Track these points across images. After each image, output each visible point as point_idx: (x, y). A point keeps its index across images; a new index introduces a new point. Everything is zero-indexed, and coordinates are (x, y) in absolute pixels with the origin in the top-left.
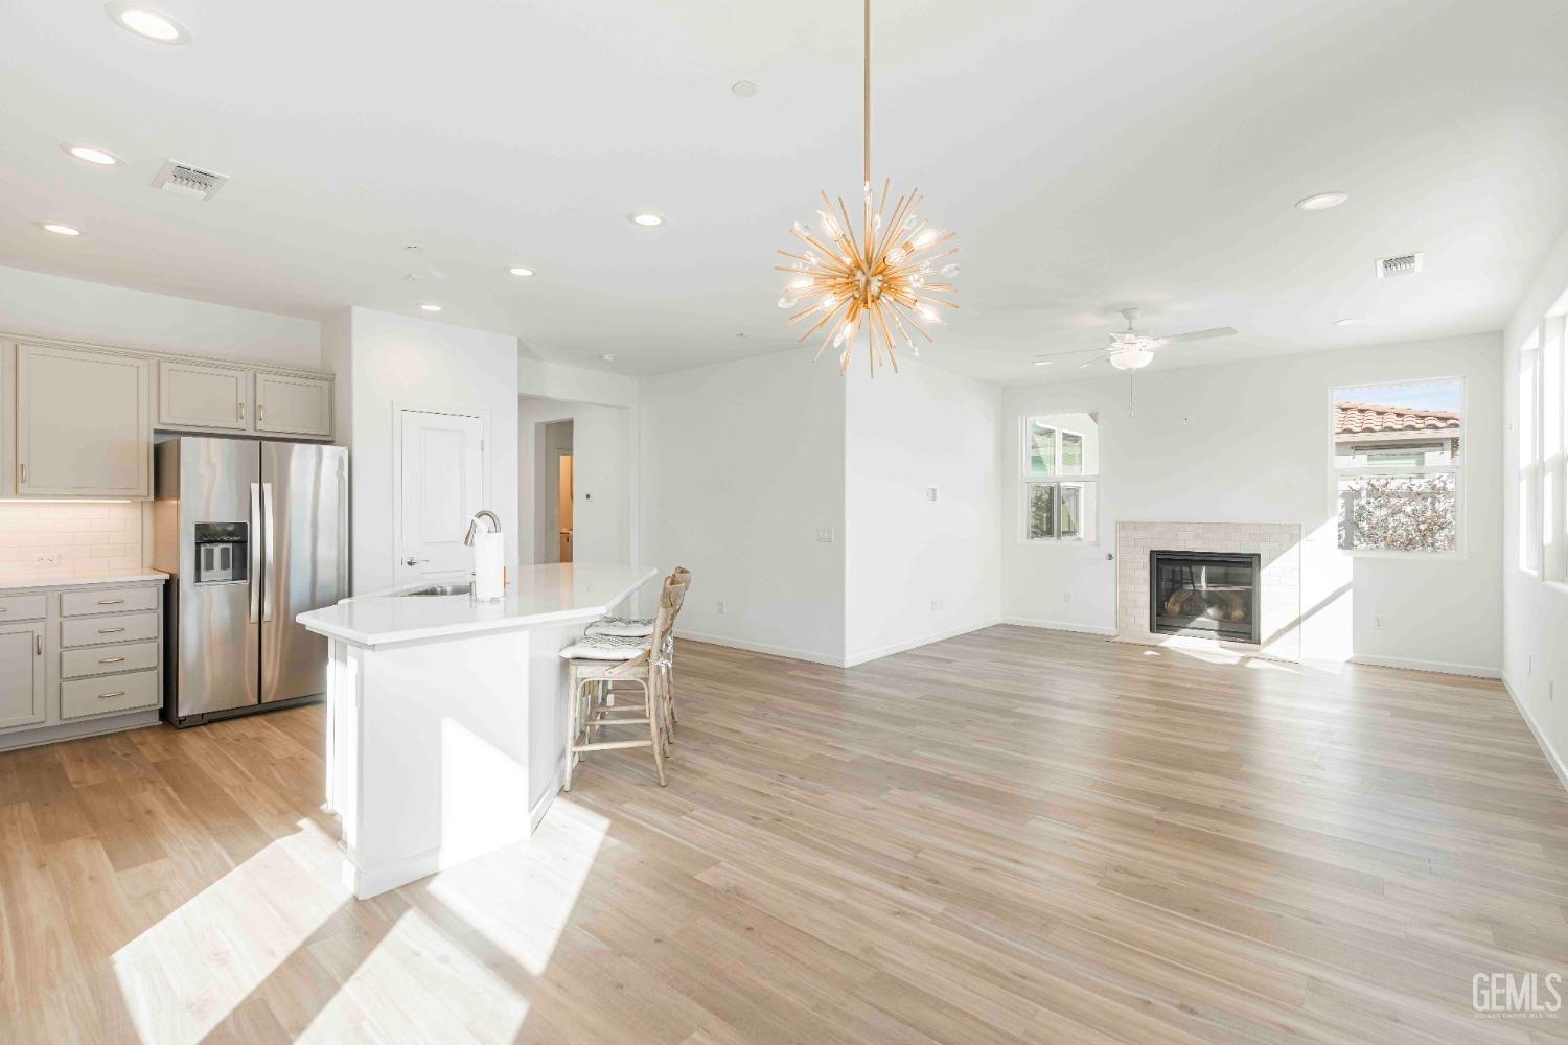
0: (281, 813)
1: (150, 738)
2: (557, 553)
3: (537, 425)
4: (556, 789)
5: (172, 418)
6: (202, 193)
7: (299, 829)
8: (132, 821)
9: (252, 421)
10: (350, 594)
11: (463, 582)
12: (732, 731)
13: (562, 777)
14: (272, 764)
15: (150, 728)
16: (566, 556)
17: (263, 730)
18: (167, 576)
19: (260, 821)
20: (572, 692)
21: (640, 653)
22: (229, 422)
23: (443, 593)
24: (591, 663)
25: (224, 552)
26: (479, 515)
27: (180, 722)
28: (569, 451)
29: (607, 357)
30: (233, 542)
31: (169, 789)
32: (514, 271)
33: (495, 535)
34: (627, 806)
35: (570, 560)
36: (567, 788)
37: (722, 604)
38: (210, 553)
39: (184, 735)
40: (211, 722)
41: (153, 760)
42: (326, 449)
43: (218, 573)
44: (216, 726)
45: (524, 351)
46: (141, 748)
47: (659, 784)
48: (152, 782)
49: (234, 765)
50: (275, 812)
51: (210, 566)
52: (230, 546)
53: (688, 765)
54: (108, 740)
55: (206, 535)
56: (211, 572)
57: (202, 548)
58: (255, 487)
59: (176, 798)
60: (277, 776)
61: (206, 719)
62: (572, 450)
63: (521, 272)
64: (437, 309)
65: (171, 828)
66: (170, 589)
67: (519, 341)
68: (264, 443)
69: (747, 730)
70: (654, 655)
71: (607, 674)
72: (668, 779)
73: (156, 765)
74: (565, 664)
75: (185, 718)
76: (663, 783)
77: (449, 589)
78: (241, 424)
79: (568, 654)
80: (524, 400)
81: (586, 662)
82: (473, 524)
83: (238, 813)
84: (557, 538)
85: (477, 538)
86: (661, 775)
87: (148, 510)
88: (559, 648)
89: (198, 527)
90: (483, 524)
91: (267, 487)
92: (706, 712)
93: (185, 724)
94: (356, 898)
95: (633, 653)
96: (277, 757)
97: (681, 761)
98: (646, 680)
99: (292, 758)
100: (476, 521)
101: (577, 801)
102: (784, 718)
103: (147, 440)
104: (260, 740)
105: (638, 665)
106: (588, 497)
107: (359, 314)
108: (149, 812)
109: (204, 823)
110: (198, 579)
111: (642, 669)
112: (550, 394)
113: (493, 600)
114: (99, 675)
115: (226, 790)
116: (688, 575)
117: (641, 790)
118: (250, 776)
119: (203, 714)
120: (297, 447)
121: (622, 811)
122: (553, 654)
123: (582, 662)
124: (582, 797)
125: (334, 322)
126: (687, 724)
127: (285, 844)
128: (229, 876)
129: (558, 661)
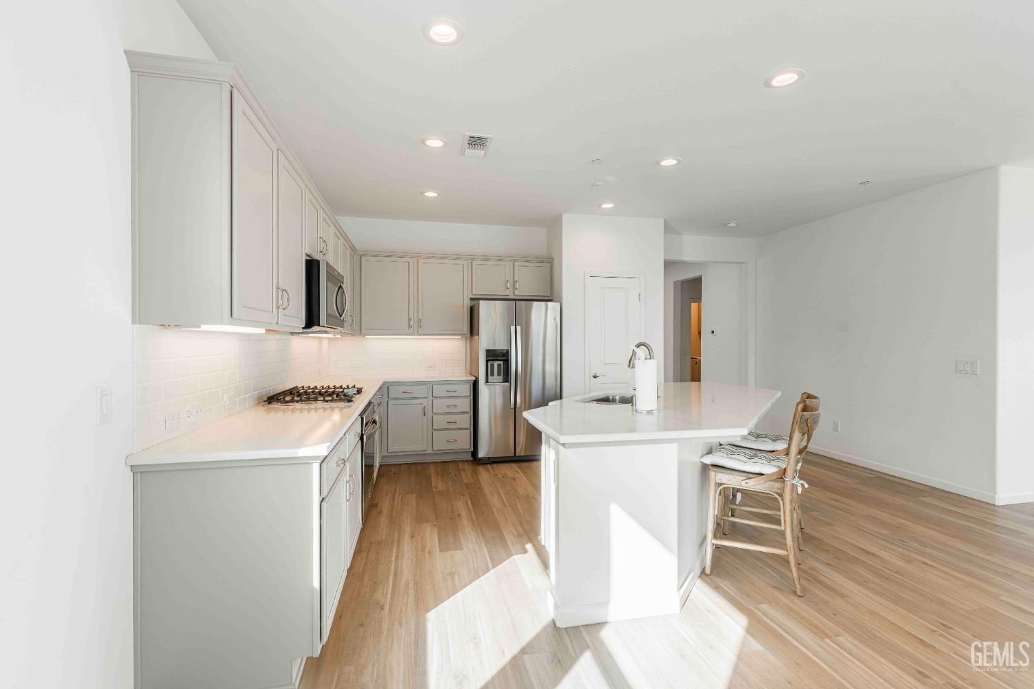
0: (519, 535)
1: (467, 467)
2: (688, 375)
3: (675, 283)
4: (698, 571)
5: (478, 292)
6: (483, 152)
7: (525, 551)
8: (451, 519)
9: (512, 291)
10: (561, 398)
11: (628, 393)
12: (867, 552)
13: (703, 560)
14: (518, 498)
15: (467, 461)
16: (696, 376)
17: (515, 473)
18: (474, 379)
19: (509, 538)
20: (712, 493)
21: (776, 470)
22: (502, 292)
23: (614, 401)
24: (728, 472)
25: (499, 365)
26: (638, 346)
27: (479, 460)
28: (698, 299)
29: (731, 225)
30: (503, 360)
31: (469, 502)
32: (663, 163)
33: (649, 361)
34: (764, 607)
35: (699, 380)
36: (708, 571)
37: (837, 423)
38: (492, 366)
39: (481, 469)
40: (493, 463)
41: (466, 481)
42: (550, 304)
43: (496, 378)
44: (495, 465)
45: (668, 229)
46: (462, 472)
47: (795, 593)
48: (463, 495)
49: (499, 493)
50: (516, 534)
51: (492, 374)
52: (501, 363)
53: (822, 578)
54: (450, 464)
55: (492, 355)
56: (493, 377)
57: (489, 364)
58: (513, 328)
59: (472, 510)
60: (519, 506)
61: (491, 460)
62: (701, 298)
63: (669, 162)
64: (611, 205)
65: (466, 528)
66: (475, 384)
67: (665, 222)
68: (517, 302)
69: (884, 554)
70: (789, 473)
71: (743, 483)
72: (804, 589)
73: (466, 484)
74: (705, 468)
75: (482, 458)
76: (799, 593)
77: (617, 398)
78: (507, 292)
79: (708, 460)
80: (669, 265)
81: (724, 471)
82: (634, 353)
83: (497, 528)
84: (688, 362)
85: (637, 362)
86: (798, 586)
87: (468, 341)
88: (700, 454)
89: (488, 351)
90: (641, 352)
91: (519, 328)
92: (834, 525)
93: (481, 462)
94: (554, 622)
95: (769, 469)
96: (521, 494)
97: (814, 573)
98: (781, 495)
99: (528, 496)
100: (636, 349)
101: (717, 588)
102: (928, 550)
103: (467, 303)
104: (514, 479)
105: (772, 481)
106: (713, 332)
107: (566, 218)
108: (459, 515)
109: (482, 532)
110: (487, 381)
111: (777, 485)
112: (686, 258)
113: (649, 412)
114: (446, 429)
115: (494, 509)
116: (817, 400)
117: (777, 594)
118: (507, 504)
119: (489, 458)
120: (535, 303)
121: (758, 610)
122: (696, 458)
123: (720, 470)
124: (722, 585)
125: (552, 225)
126: (813, 533)
127: (518, 558)
128: (488, 574)
129: (699, 465)
